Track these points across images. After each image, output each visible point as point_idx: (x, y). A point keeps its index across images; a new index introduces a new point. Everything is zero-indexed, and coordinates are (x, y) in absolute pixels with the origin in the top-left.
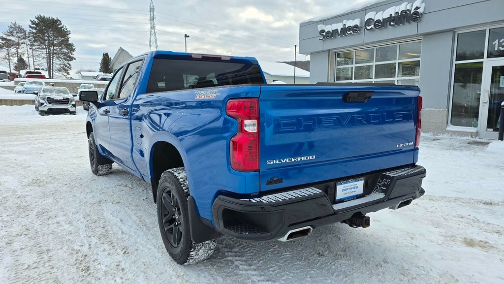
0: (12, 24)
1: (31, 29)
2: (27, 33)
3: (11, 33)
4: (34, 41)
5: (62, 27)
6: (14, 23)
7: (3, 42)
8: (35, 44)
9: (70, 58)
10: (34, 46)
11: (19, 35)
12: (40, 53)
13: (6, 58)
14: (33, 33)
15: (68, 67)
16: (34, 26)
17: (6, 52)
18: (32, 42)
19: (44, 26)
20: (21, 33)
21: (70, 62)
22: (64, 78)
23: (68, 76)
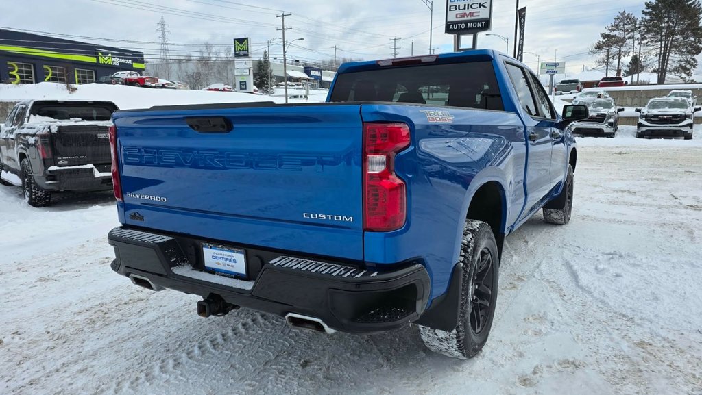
0: (619, 15)
1: (644, 16)
2: (638, 22)
3: (616, 27)
4: (646, 33)
5: (692, 4)
6: (622, 12)
7: (604, 41)
8: (647, 36)
9: (695, 50)
10: (646, 39)
11: (626, 27)
12: (651, 48)
13: (603, 62)
14: (646, 21)
15: (692, 65)
16: (650, 10)
17: (606, 54)
18: (643, 35)
19: (665, 7)
20: (629, 24)
21: (696, 57)
22: (682, 81)
23: (687, 78)
